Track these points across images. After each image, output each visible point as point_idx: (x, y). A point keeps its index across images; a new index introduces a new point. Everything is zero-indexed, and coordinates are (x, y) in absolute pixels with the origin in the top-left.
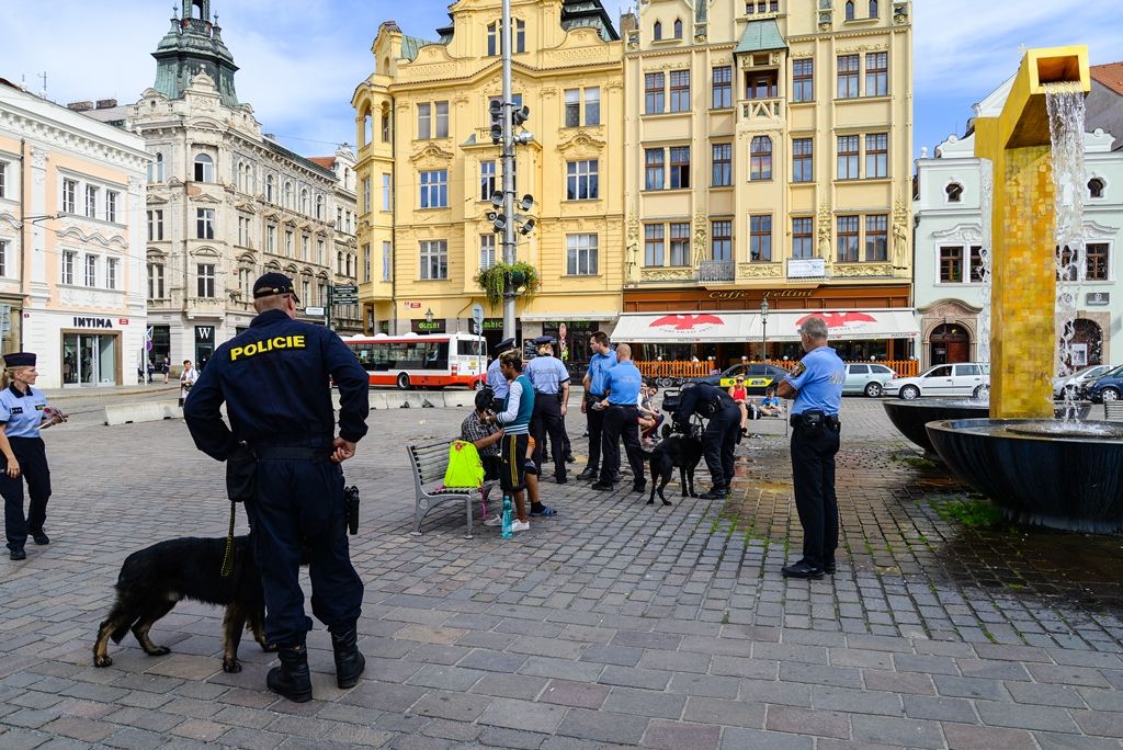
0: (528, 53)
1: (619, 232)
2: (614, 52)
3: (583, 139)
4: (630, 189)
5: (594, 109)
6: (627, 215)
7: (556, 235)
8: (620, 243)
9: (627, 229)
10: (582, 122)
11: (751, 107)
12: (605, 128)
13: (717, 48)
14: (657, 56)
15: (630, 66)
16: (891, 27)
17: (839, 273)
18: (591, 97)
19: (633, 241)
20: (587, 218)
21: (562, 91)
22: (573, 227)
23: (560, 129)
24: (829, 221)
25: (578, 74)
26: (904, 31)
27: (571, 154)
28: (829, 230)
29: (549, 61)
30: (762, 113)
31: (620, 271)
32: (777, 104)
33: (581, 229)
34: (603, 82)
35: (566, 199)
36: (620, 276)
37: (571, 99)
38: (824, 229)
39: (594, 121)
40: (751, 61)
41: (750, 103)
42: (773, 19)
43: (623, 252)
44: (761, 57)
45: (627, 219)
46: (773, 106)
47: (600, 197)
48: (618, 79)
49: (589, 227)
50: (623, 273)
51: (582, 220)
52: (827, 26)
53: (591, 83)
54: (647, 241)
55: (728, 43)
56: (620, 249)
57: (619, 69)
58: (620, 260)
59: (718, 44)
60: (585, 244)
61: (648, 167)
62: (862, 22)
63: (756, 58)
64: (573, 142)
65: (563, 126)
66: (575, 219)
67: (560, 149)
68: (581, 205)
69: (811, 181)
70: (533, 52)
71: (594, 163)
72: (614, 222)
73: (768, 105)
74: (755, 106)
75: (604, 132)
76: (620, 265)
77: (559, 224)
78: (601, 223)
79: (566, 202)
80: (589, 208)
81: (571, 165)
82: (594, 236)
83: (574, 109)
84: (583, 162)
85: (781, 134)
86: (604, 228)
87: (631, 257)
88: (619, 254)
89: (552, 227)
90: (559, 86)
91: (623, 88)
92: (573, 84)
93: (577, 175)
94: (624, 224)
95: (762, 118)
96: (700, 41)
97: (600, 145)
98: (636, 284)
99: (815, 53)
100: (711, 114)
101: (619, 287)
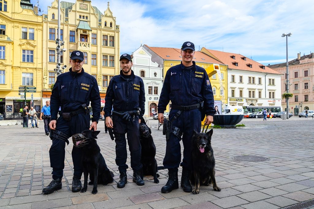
0: (8, 12)
1: (41, 73)
2: (40, 19)
3: (29, 44)
4: (44, 61)
5: (32, 35)
6: (44, 69)
7: (18, 72)
8: (41, 77)
9: (43, 73)
10: (28, 38)
11: (82, 44)
12: (36, 41)
13: (71, 26)
14: (53, 24)
15: (45, 25)
16: (115, 30)
17: (103, 90)
18: (31, 31)
19: (46, 77)
20: (30, 68)
21: (21, 27)
22: (24, 70)
23: (20, 39)
24: (101, 76)
25: (27, 23)
26: (118, 32)
27: (24, 47)
28: (101, 79)
29: (16, 17)
30: (85, 46)
31: (41, 85)
32: (89, 44)
33: (28, 71)
34: (36, 27)
35: (22, 61)
36: (41, 87)
37: (24, 30)
38: (100, 78)
39: (33, 38)
40: (82, 31)
41: (82, 42)
42: (87, 21)
43: (42, 80)
44: (85, 31)
45: (43, 70)
46: (88, 45)
47: (34, 62)
48: (41, 27)
49: (31, 71)
50: (42, 86)
51: (28, 68)
52: (100, 27)
53: (31, 27)
54: (50, 77)
55: (75, 25)
56: (41, 79)
57: (41, 25)
58: (41, 82)
59: (72, 25)
60: (29, 76)
61: (50, 55)
62: (108, 28)
63: (83, 31)
64: (25, 44)
65: (21, 38)
66: (26, 68)
67: (20, 45)
68: (27, 64)
69: (96, 65)
70: (10, 12)
71: (32, 52)
72: (39, 70)
73: (86, 44)
74: (83, 44)
75: (36, 42)
76: (41, 83)
77: (20, 69)
78: (35, 70)
79: (22, 62)
80: (30, 65)
81: (24, 51)
82: (32, 74)
83: (25, 34)
84: (28, 50)
85: (90, 52)
86: (36, 72)
87: (45, 81)
88: (41, 80)
89: (17, 69)
90: (20, 26)
91: (42, 31)
92: (25, 26)
93: (26, 54)
94: (42, 71)
95: (85, 47)
96: (66, 22)
97: (34, 47)
98: (47, 89)
99: (97, 33)
100: (69, 43)
101: (41, 90)
